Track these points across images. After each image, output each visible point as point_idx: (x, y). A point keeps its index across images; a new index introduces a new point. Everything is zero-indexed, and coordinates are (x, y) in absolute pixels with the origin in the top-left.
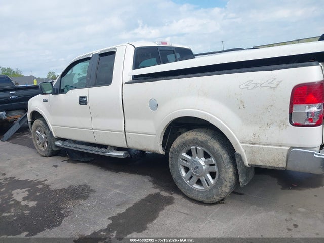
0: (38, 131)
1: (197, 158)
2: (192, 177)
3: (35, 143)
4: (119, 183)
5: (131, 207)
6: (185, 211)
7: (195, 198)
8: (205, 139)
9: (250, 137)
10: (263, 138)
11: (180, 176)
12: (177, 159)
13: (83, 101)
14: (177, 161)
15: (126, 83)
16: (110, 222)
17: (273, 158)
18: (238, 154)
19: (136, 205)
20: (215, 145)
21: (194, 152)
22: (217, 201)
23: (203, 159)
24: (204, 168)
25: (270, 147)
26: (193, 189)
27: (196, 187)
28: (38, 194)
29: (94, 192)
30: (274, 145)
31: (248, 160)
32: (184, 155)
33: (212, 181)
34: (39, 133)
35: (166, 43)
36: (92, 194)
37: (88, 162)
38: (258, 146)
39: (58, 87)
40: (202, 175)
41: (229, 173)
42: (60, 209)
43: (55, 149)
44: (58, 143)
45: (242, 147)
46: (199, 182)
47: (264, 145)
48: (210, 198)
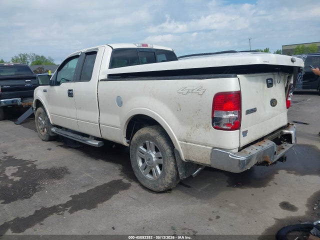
0: (40, 118)
1: (150, 151)
2: (146, 167)
3: (37, 127)
4: (93, 168)
5: (93, 189)
6: (134, 197)
7: (147, 186)
8: (155, 135)
9: (184, 136)
10: (194, 138)
11: (137, 166)
12: (136, 151)
13: (70, 94)
14: (135, 153)
15: (101, 80)
16: (71, 199)
17: (202, 156)
18: (176, 150)
19: (97, 188)
20: (162, 141)
21: (148, 146)
22: (162, 190)
23: (154, 152)
24: (154, 160)
25: (199, 146)
26: (146, 178)
27: (148, 176)
28: (25, 171)
29: (69, 173)
30: (202, 145)
31: (184, 155)
32: (141, 148)
33: (159, 172)
34: (41, 119)
35: (147, 45)
36: (67, 176)
37: (77, 148)
38: (190, 144)
39: (55, 80)
40: (153, 167)
41: (170, 166)
42: (36, 185)
43: (51, 135)
44: (53, 130)
45: (179, 144)
46: (151, 173)
47: (194, 143)
48: (157, 187)
